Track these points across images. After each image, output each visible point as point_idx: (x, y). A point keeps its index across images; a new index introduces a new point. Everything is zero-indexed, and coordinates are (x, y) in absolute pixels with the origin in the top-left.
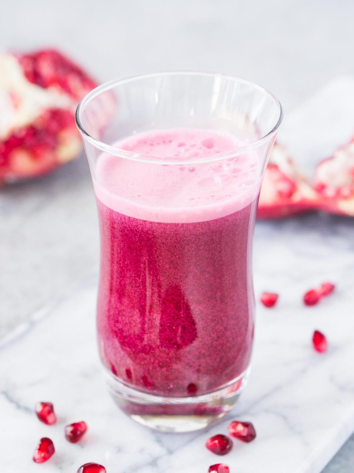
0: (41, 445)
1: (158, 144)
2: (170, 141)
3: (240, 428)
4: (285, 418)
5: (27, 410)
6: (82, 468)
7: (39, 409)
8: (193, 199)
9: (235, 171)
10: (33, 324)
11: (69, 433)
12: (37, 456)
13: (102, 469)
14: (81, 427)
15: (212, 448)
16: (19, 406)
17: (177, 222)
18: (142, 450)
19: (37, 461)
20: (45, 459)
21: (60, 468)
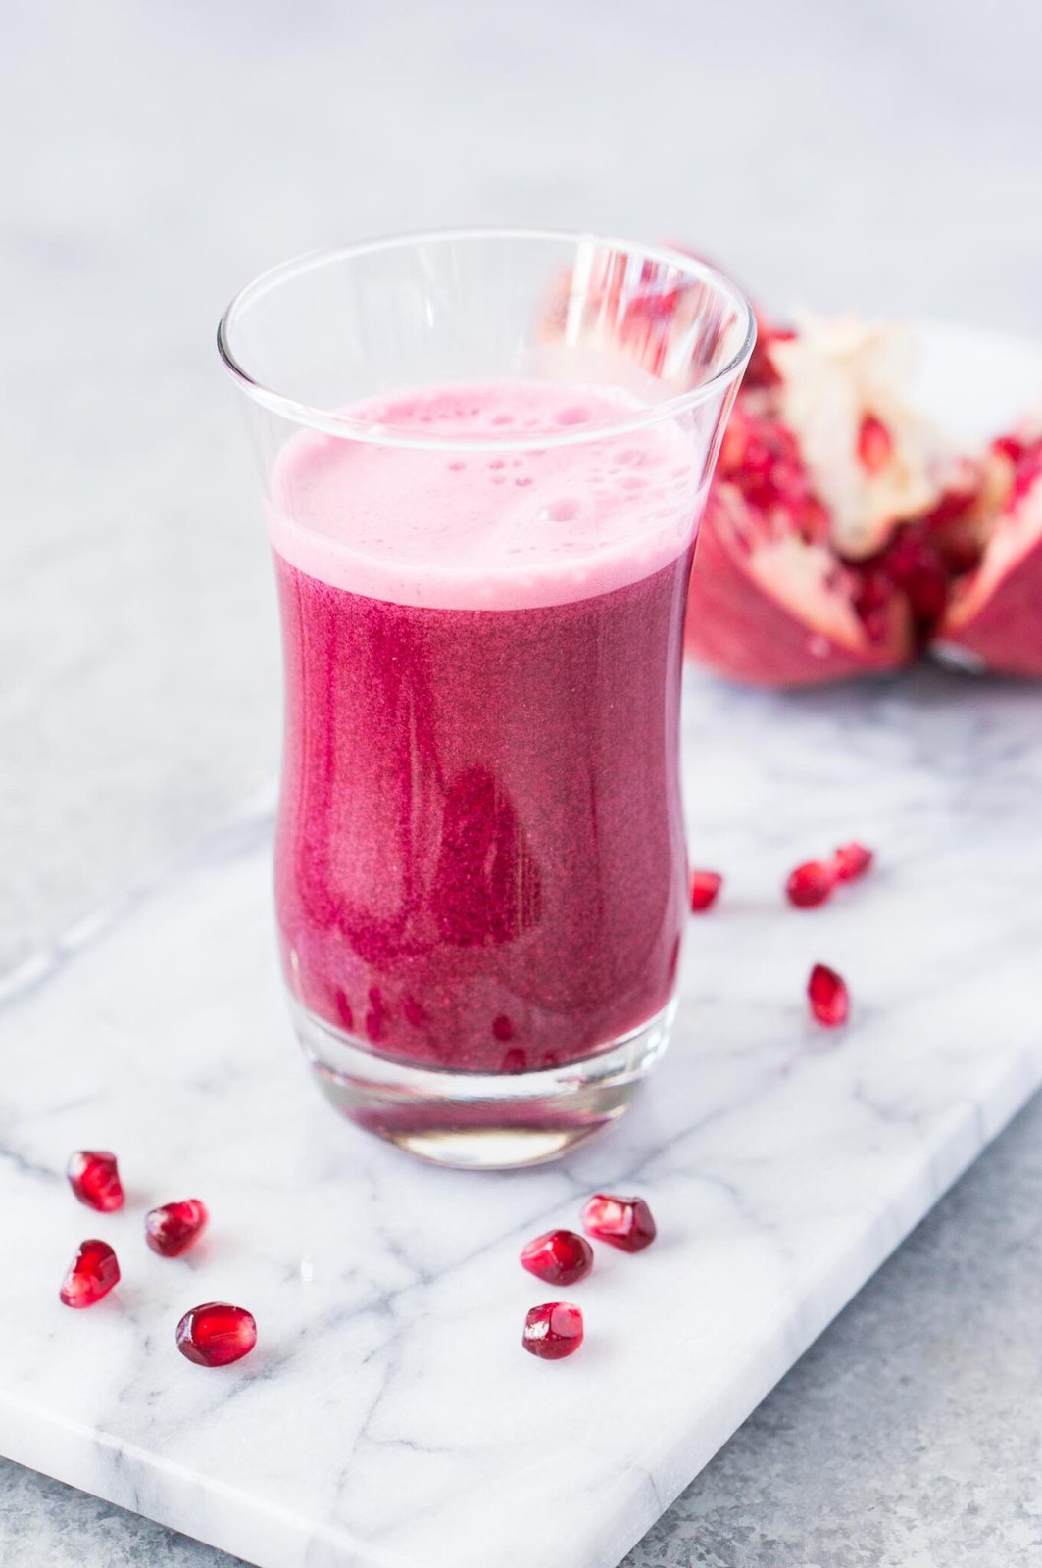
0: (80, 1260)
1: (444, 417)
2: (475, 412)
3: (612, 1213)
4: (732, 1190)
5: (46, 1173)
6: (192, 1316)
7: (79, 1168)
8: (518, 551)
9: (634, 484)
10: (63, 957)
11: (156, 1231)
12: (73, 1289)
13: (246, 1319)
14: (191, 1215)
15: (538, 1265)
16: (24, 1166)
17: (470, 607)
18: (352, 1274)
19: (72, 1301)
20: (91, 1298)
21: (134, 1320)
